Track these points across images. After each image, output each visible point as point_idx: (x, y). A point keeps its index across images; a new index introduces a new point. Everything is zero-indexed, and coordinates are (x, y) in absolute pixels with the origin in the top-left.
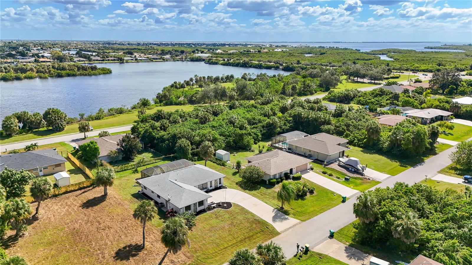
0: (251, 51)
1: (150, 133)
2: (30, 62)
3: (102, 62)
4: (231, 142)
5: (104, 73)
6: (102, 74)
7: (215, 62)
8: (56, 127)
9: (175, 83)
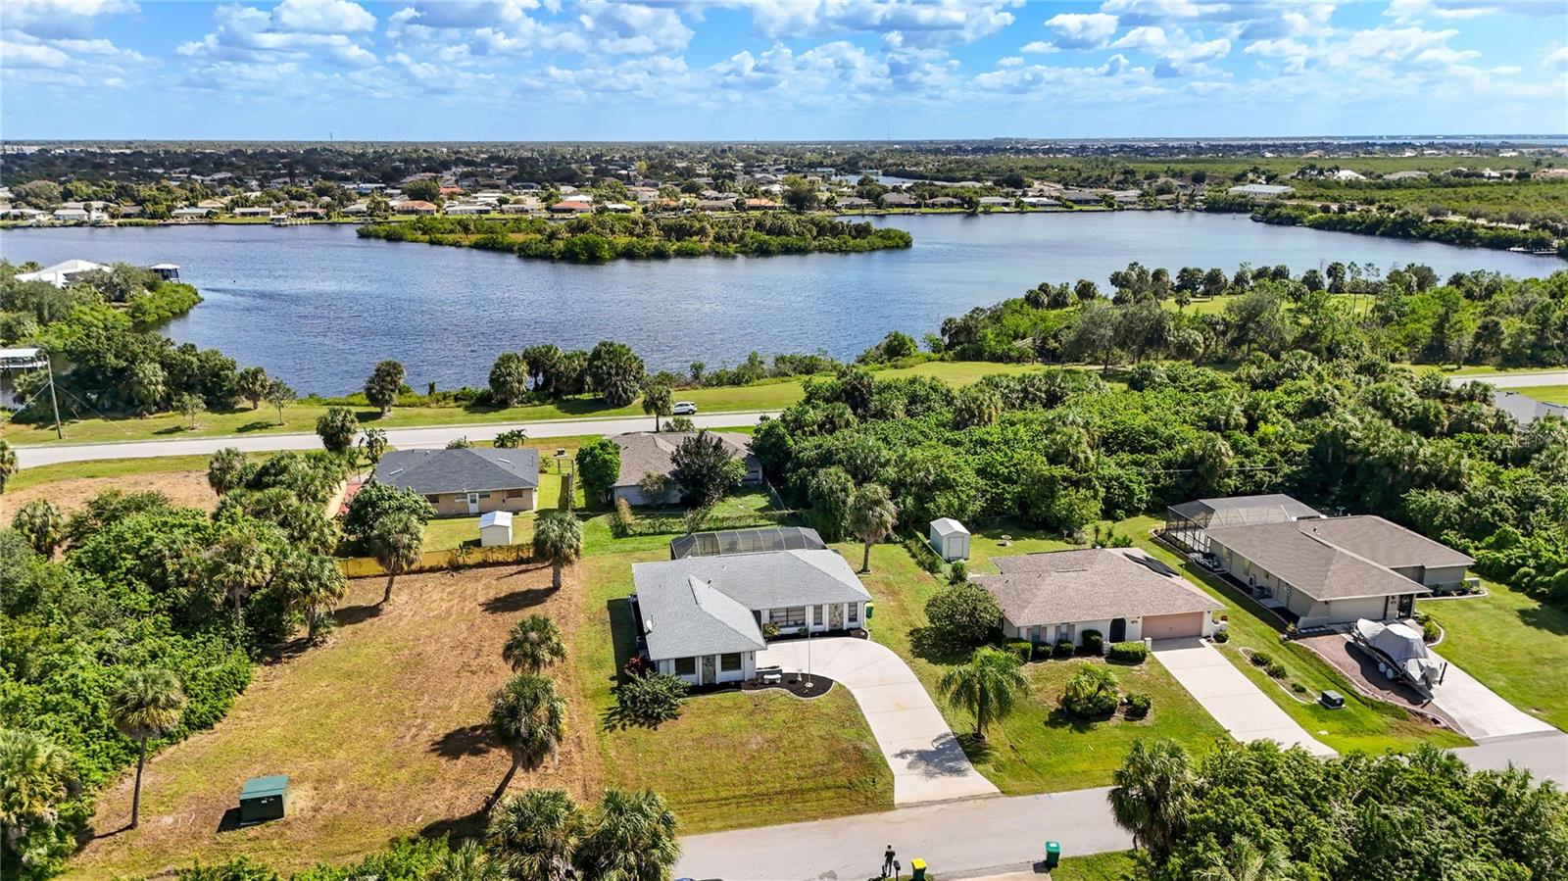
0: (1483, 176)
1: (782, 438)
2: (723, 209)
3: (912, 210)
4: (1006, 499)
5: (886, 248)
6: (878, 249)
7: (1289, 216)
8: (611, 393)
9: (1043, 288)
